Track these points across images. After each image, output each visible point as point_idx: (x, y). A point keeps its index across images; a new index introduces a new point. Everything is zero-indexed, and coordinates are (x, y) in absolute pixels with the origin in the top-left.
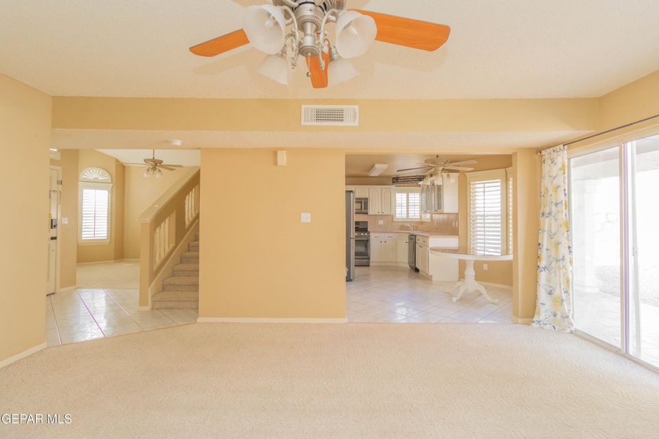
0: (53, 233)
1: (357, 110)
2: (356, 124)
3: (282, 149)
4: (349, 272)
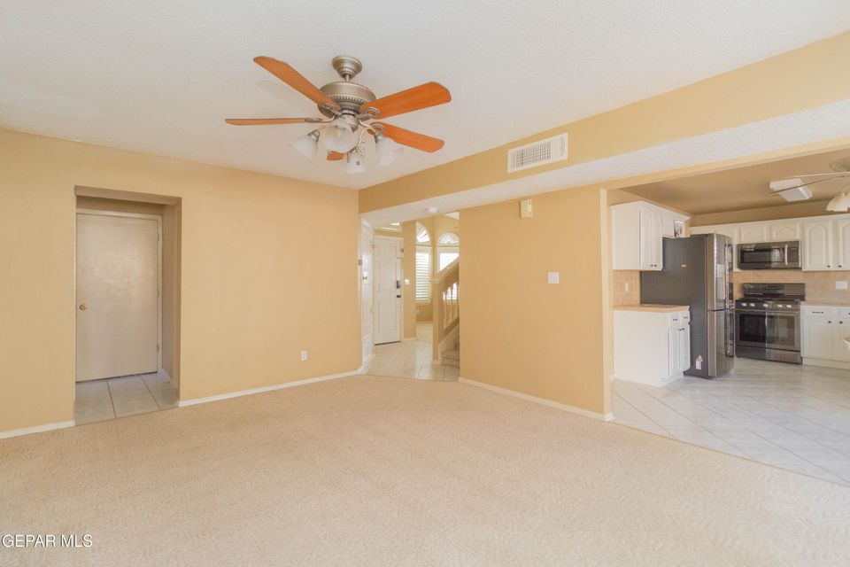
0: (398, 292)
1: (566, 141)
2: (565, 157)
3: (526, 198)
4: (705, 364)
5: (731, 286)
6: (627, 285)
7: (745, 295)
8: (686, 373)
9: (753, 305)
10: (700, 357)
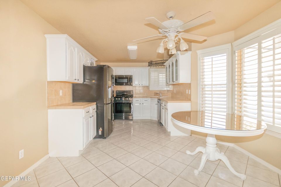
4: (103, 132)
5: (113, 92)
6: (61, 91)
7: (117, 95)
8: (95, 138)
9: (119, 99)
10: (101, 128)
